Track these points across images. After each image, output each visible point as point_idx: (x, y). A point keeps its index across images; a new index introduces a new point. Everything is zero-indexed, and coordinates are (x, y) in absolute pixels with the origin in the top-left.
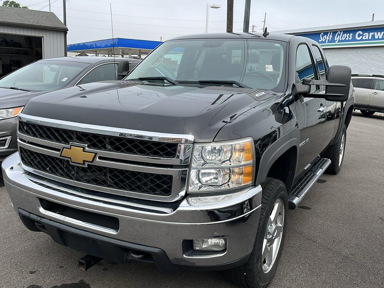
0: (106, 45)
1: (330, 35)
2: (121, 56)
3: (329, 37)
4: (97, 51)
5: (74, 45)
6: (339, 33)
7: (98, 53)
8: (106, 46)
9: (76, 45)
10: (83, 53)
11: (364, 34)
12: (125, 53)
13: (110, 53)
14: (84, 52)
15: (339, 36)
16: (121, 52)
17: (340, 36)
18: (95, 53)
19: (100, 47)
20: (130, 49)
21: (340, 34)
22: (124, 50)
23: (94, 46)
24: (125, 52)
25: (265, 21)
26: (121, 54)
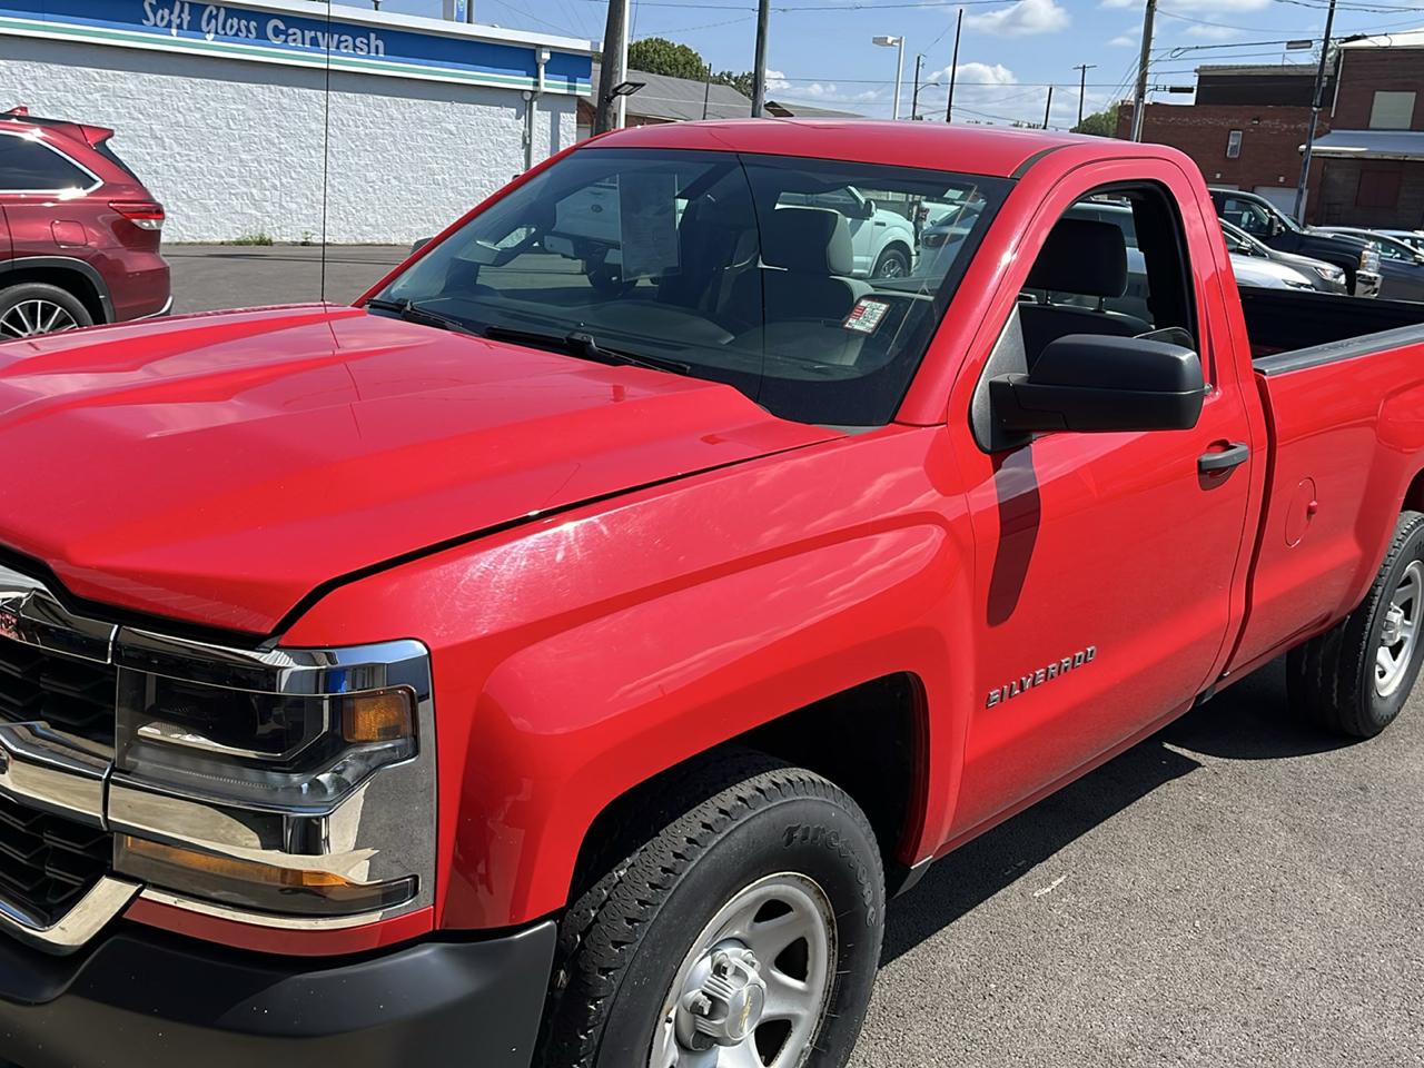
1: (182, 11)
3: (179, 16)
6: (211, 12)
11: (291, 31)
15: (213, 21)
17: (217, 20)
21: (217, 15)
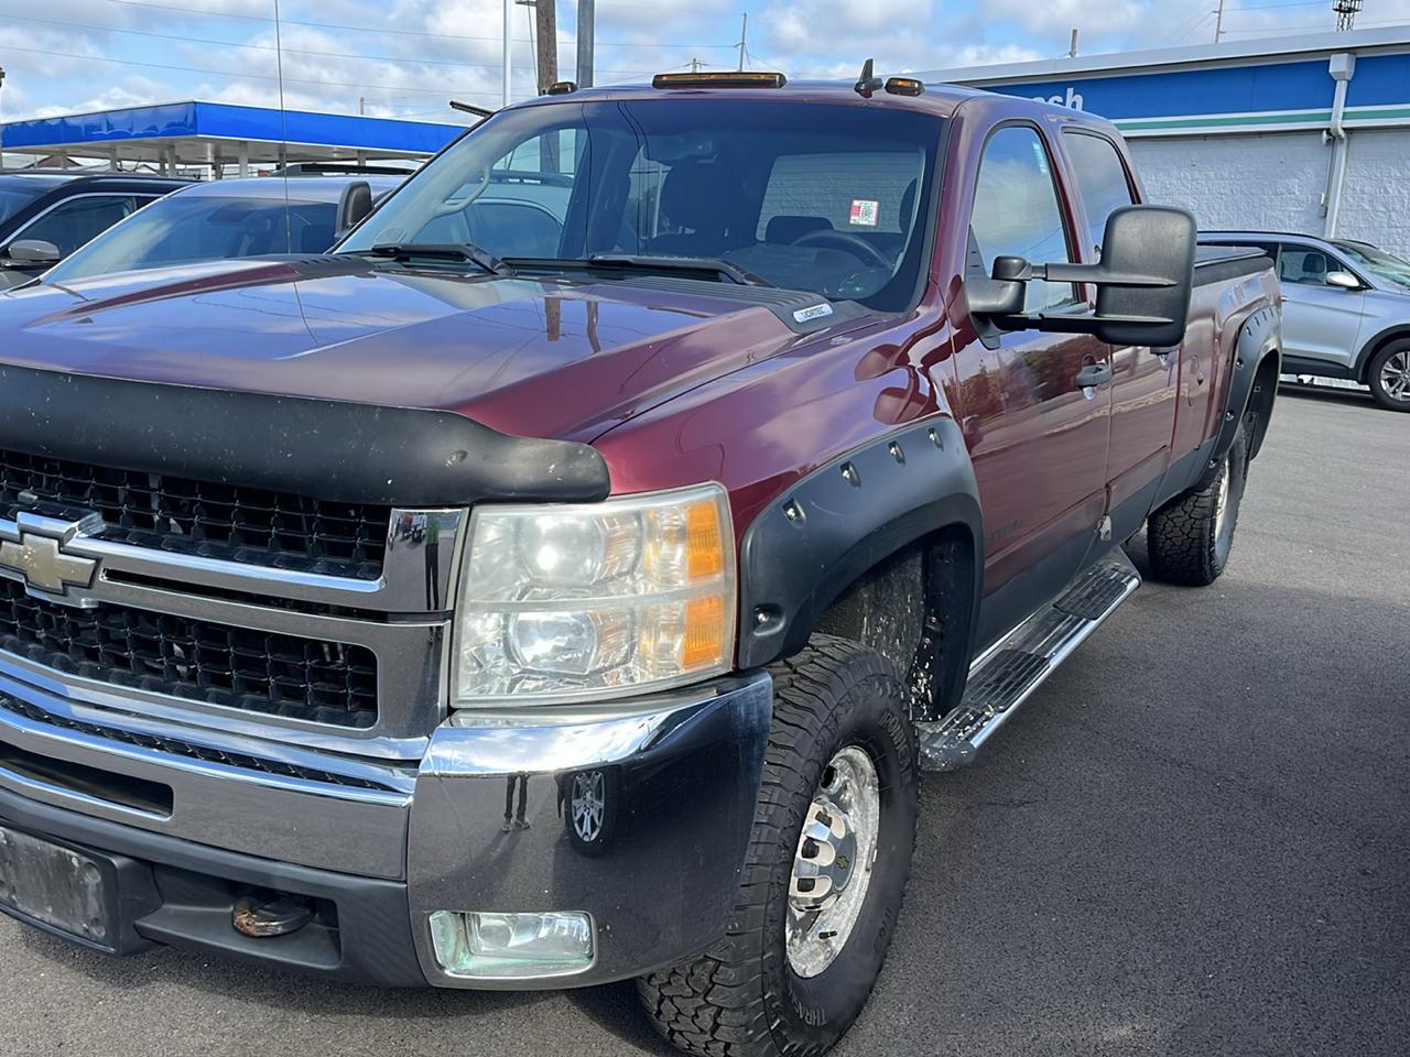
0: (149, 129)
2: (210, 167)
4: (115, 150)
5: (21, 127)
7: (119, 154)
8: (151, 132)
9: (30, 124)
10: (60, 158)
12: (227, 158)
13: (167, 157)
14: (63, 153)
16: (209, 153)
18: (108, 155)
19: (126, 136)
20: (241, 142)
22: (223, 147)
23: (105, 132)
24: (223, 154)
25: (743, 44)
26: (209, 160)
